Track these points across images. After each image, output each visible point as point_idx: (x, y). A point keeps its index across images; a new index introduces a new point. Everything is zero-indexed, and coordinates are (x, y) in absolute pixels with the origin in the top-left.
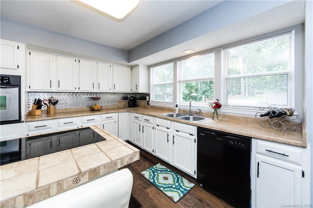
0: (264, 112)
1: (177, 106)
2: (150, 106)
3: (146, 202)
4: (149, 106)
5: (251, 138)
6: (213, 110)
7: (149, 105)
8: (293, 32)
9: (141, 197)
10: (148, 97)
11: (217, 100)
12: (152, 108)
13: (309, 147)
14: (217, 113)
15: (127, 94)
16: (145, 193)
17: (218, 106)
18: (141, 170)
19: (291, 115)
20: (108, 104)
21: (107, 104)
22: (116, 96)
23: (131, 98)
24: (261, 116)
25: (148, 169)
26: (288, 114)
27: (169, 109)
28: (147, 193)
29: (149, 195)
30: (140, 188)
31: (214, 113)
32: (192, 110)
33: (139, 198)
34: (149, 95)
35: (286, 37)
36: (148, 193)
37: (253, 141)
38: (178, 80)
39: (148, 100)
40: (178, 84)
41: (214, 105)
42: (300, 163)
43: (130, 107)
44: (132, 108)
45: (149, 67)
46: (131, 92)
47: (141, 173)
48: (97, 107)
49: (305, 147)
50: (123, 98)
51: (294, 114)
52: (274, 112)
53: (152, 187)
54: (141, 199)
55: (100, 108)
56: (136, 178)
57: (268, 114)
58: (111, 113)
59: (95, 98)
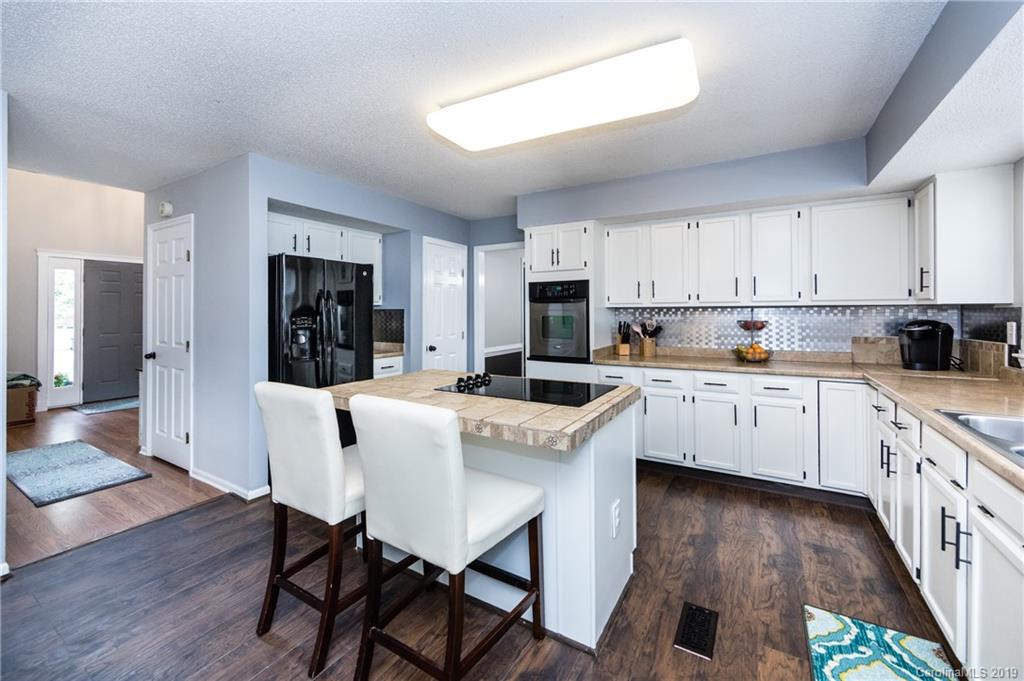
2: (1018, 375)
3: (730, 664)
4: (1019, 371)
7: (1018, 365)
9: (732, 644)
10: (1014, 324)
15: (906, 311)
16: (755, 646)
18: (818, 601)
20: (808, 346)
21: (801, 346)
22: (844, 319)
23: (914, 329)
25: (851, 618)
28: (761, 653)
29: (760, 664)
30: (756, 629)
33: (724, 642)
34: (1016, 315)
36: (764, 655)
39: (1014, 343)
43: (908, 365)
44: (918, 374)
46: (912, 302)
47: (806, 607)
48: (755, 353)
50: (896, 328)
53: (797, 659)
54: (726, 647)
55: (763, 356)
56: (773, 604)
58: (782, 375)
59: (746, 322)
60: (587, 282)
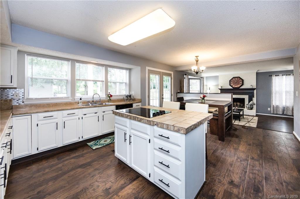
11: (109, 93)
27: (67, 103)
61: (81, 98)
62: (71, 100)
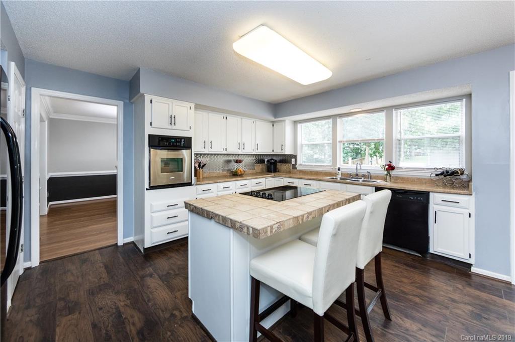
0: (439, 172)
1: (339, 170)
2: (297, 171)
4: (295, 170)
5: (429, 192)
6: (386, 172)
7: (296, 168)
8: (464, 100)
10: (294, 159)
11: (390, 162)
12: (301, 173)
13: (474, 194)
14: (390, 175)
17: (391, 168)
19: (462, 174)
23: (272, 161)
24: (437, 175)
26: (460, 173)
27: (327, 173)
31: (387, 175)
32: (358, 174)
34: (295, 157)
35: (458, 104)
37: (431, 194)
38: (338, 140)
39: (294, 163)
40: (338, 144)
41: (387, 167)
42: (468, 208)
45: (295, 122)
46: (273, 153)
48: (241, 172)
49: (471, 195)
51: (465, 173)
52: (447, 172)
55: (243, 173)
57: (442, 174)
58: (260, 178)
59: (237, 160)
60: (191, 138)
61: (339, 168)
62: (331, 170)
